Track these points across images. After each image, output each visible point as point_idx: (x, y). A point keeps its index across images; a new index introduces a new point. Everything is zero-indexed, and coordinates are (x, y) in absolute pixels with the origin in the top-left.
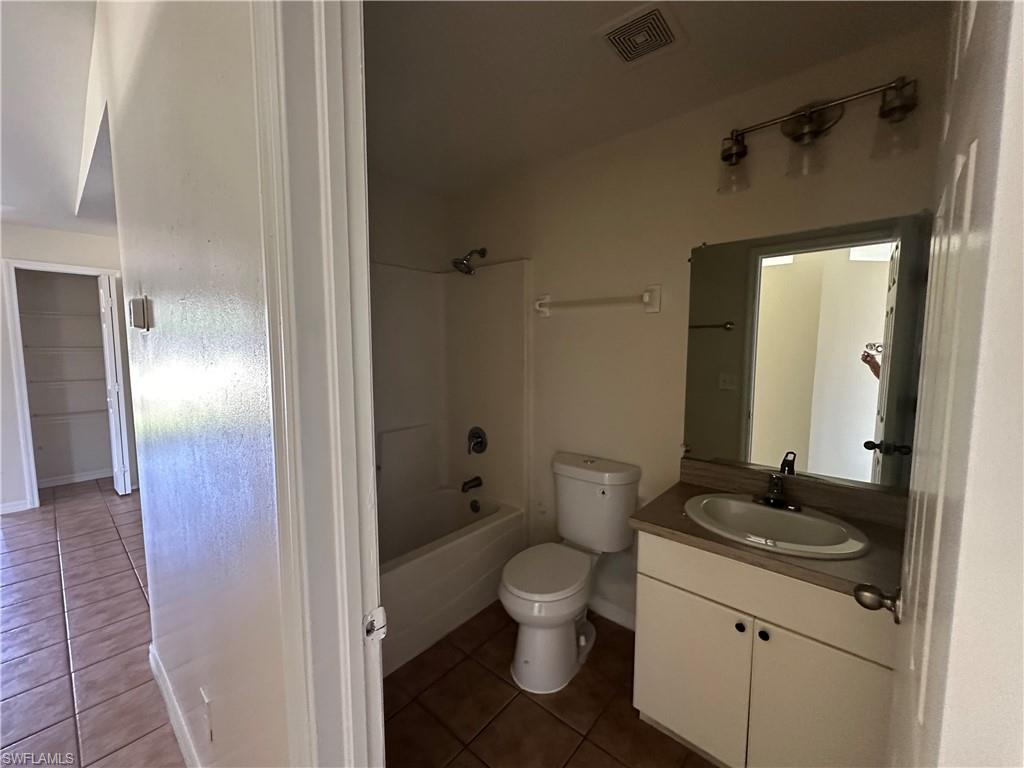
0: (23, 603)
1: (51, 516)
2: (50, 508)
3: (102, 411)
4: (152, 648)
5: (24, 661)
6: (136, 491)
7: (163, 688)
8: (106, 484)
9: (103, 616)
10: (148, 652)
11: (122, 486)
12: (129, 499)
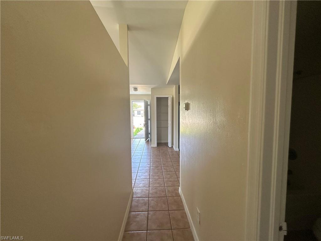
0: (157, 167)
1: (158, 149)
2: (158, 147)
3: (166, 127)
4: (180, 188)
5: (158, 180)
6: (172, 147)
7: (182, 200)
8: (166, 144)
9: (169, 176)
10: (179, 189)
11: (170, 145)
12: (171, 149)
